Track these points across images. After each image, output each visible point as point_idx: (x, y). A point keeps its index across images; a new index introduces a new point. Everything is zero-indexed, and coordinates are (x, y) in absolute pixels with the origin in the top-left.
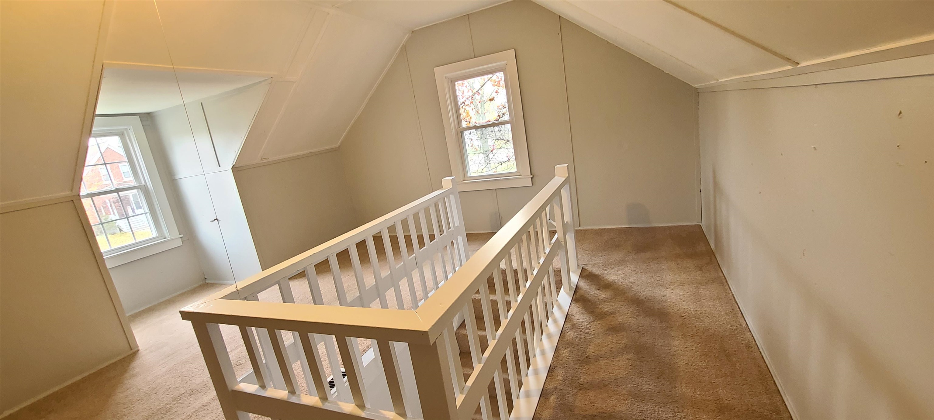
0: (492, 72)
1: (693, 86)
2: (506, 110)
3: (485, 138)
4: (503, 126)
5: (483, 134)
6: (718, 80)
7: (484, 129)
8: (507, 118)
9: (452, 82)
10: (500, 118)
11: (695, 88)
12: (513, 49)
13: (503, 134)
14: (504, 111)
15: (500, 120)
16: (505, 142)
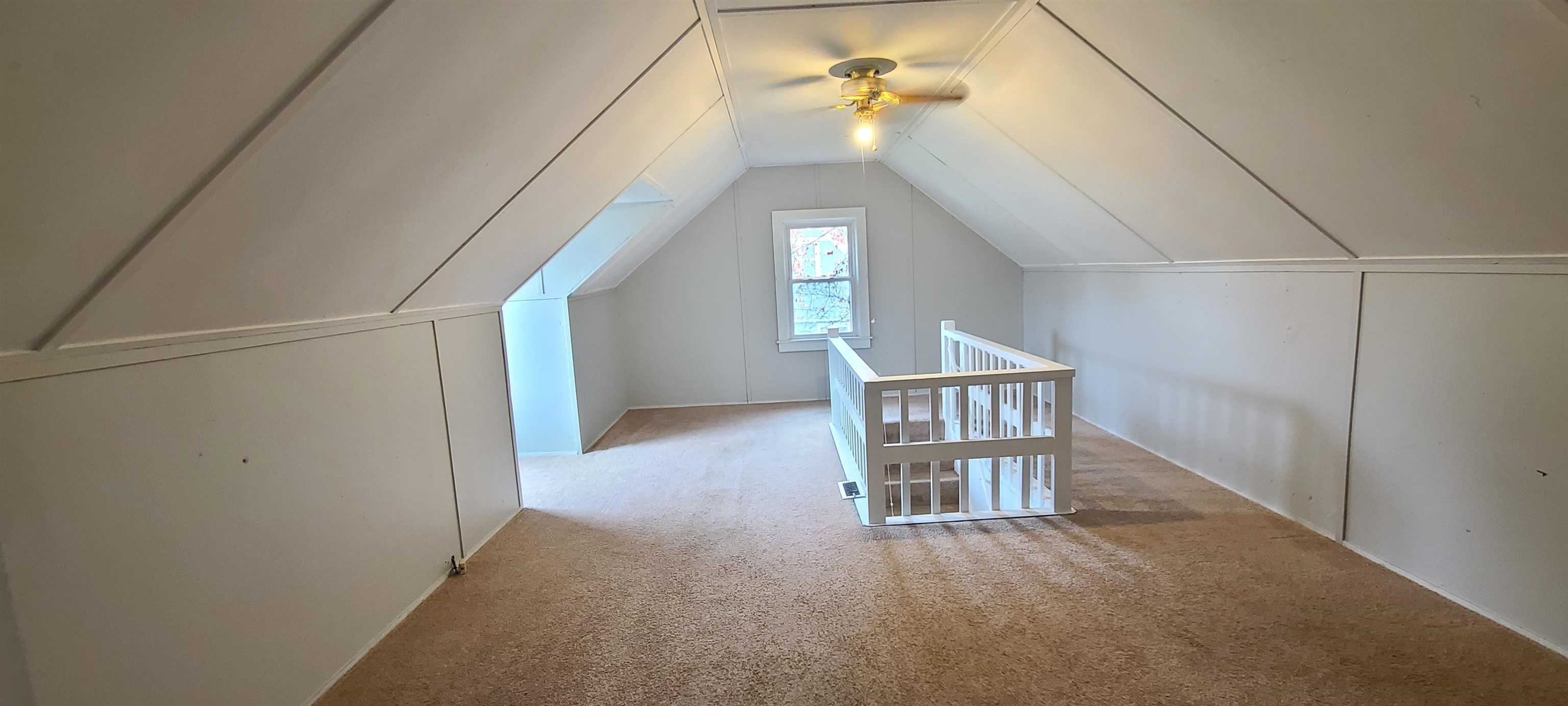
0: (834, 225)
1: (1020, 265)
2: (844, 267)
3: (818, 294)
4: (839, 283)
5: (815, 289)
6: (1077, 263)
7: (817, 283)
8: (845, 274)
9: (788, 229)
10: (837, 273)
11: (1021, 267)
12: (863, 206)
13: (838, 292)
14: (842, 266)
15: (836, 276)
16: (839, 300)
